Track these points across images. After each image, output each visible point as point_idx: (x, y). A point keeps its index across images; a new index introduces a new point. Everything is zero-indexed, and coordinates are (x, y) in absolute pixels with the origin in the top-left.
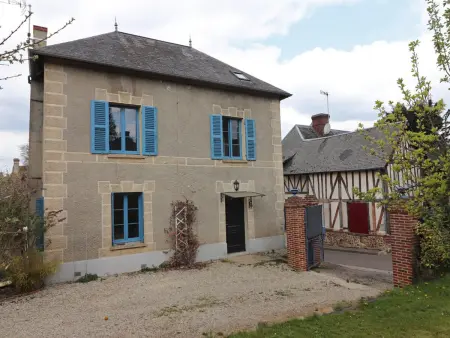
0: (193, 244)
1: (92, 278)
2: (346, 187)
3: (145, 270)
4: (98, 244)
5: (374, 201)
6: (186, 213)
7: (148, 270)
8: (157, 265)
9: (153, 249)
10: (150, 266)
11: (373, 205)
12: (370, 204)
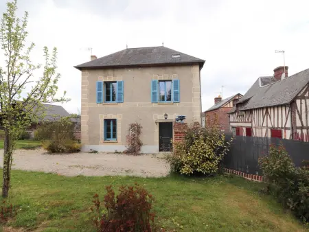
0: (140, 144)
1: (95, 152)
2: (270, 118)
3: (117, 152)
4: (99, 139)
5: (286, 129)
6: (136, 129)
7: (117, 153)
8: (122, 151)
9: (121, 144)
10: (119, 151)
11: (285, 132)
12: (283, 130)
